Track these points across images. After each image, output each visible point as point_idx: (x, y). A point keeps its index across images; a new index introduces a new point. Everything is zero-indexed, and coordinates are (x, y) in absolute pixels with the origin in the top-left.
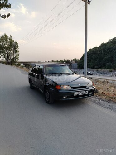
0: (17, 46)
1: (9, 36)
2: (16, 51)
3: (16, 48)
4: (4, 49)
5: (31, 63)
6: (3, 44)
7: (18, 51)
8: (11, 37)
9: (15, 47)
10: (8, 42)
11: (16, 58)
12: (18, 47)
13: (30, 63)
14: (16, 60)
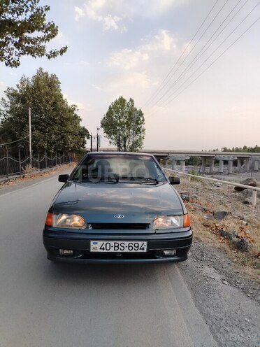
0: (141, 119)
1: (128, 101)
2: (139, 129)
3: (139, 124)
4: (119, 125)
5: (171, 155)
6: (116, 116)
7: (144, 130)
8: (132, 101)
9: (137, 121)
10: (126, 112)
11: (137, 144)
12: (143, 120)
13: (169, 153)
14: (138, 148)
